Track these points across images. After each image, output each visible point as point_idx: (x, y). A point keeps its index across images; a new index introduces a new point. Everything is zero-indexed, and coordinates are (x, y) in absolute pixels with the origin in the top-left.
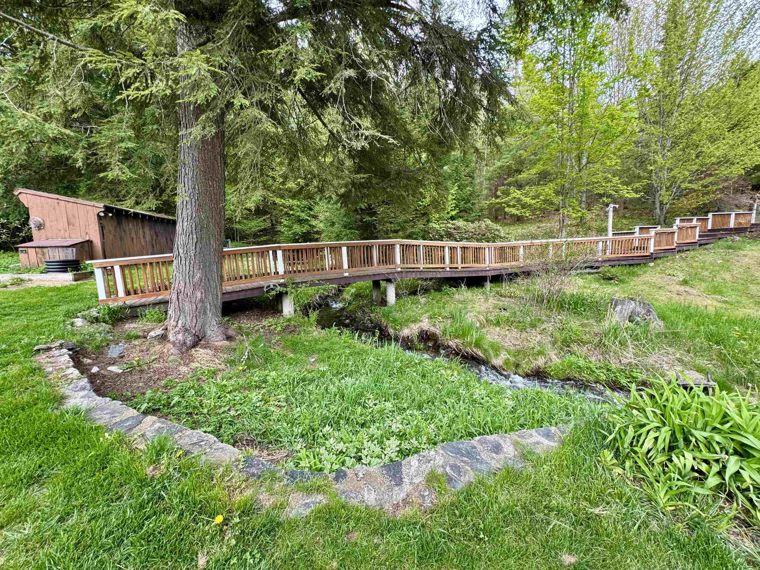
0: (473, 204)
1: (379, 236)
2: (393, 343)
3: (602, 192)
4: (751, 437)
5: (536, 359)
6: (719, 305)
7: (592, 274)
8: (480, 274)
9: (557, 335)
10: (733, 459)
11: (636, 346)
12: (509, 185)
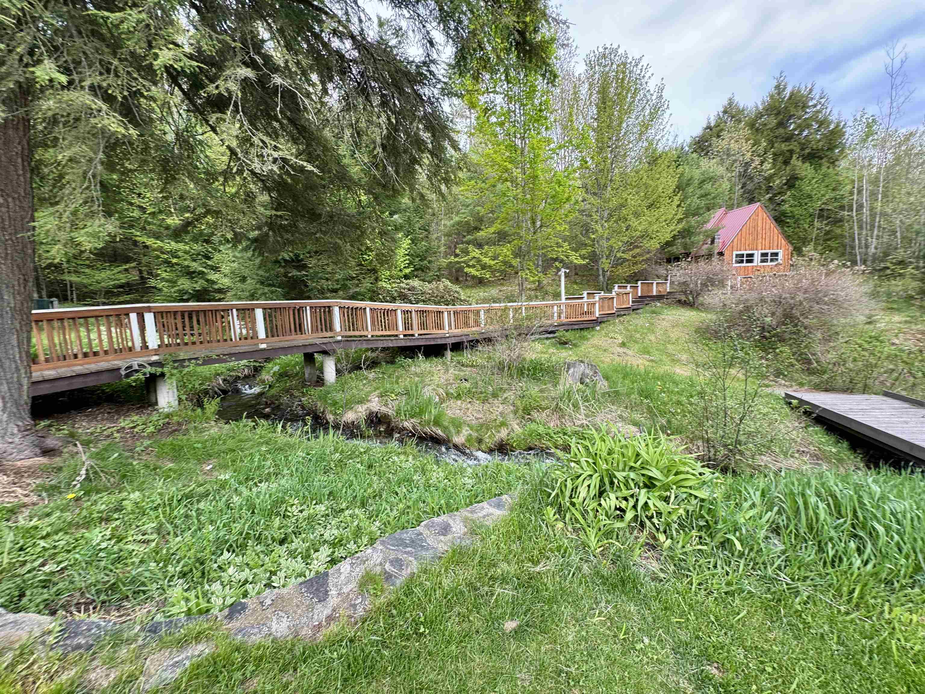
0: (430, 262)
1: (312, 296)
2: (331, 431)
3: (555, 256)
4: (654, 470)
5: (499, 432)
6: (647, 363)
7: (550, 338)
8: (439, 342)
9: (518, 403)
10: (644, 491)
11: (586, 407)
12: (468, 243)
